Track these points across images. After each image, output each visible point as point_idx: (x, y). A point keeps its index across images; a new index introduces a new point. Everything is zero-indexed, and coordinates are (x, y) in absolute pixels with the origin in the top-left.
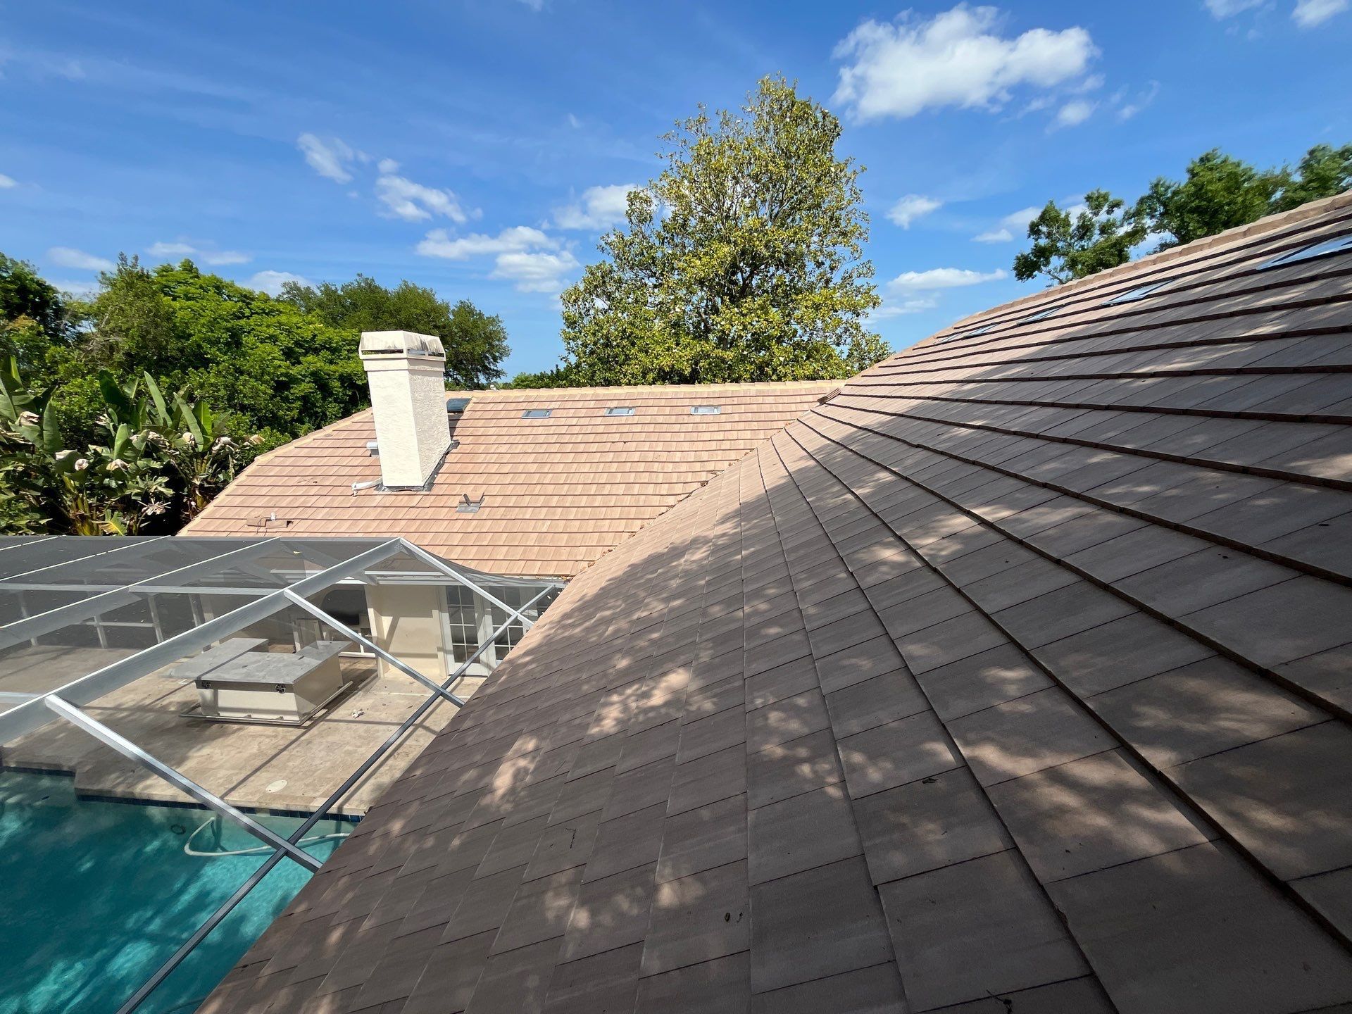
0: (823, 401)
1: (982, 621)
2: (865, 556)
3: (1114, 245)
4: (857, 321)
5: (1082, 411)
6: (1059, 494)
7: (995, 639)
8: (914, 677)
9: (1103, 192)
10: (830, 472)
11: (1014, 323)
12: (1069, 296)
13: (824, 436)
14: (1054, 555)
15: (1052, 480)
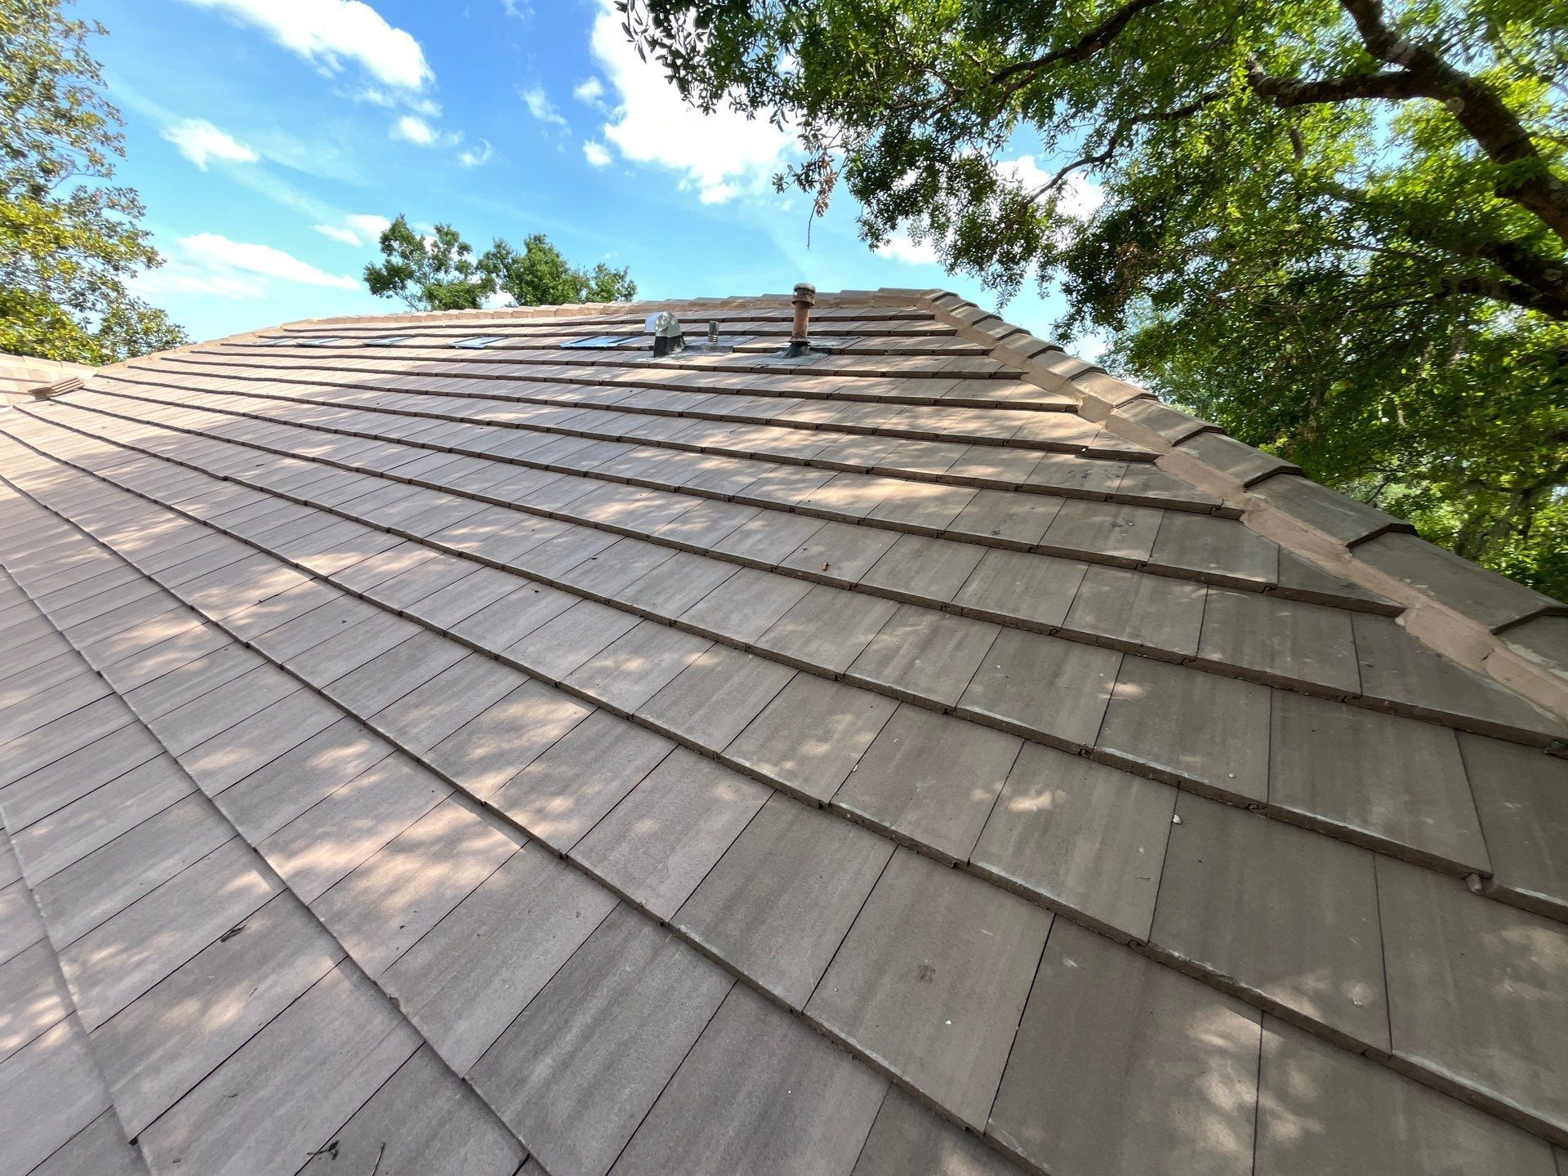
0: (42, 394)
1: (312, 699)
2: (124, 644)
3: (468, 291)
4: (116, 279)
5: (427, 452)
6: (404, 540)
7: (330, 715)
8: (210, 801)
9: (453, 229)
10: (57, 514)
11: (360, 342)
12: (418, 327)
13: (44, 454)
14: (396, 607)
15: (396, 524)
